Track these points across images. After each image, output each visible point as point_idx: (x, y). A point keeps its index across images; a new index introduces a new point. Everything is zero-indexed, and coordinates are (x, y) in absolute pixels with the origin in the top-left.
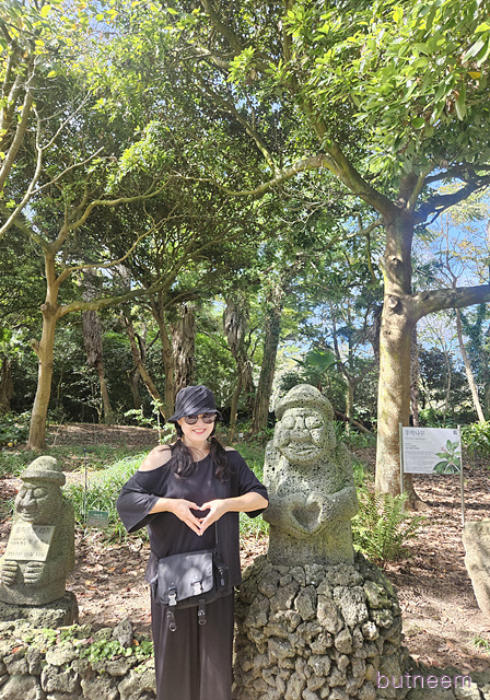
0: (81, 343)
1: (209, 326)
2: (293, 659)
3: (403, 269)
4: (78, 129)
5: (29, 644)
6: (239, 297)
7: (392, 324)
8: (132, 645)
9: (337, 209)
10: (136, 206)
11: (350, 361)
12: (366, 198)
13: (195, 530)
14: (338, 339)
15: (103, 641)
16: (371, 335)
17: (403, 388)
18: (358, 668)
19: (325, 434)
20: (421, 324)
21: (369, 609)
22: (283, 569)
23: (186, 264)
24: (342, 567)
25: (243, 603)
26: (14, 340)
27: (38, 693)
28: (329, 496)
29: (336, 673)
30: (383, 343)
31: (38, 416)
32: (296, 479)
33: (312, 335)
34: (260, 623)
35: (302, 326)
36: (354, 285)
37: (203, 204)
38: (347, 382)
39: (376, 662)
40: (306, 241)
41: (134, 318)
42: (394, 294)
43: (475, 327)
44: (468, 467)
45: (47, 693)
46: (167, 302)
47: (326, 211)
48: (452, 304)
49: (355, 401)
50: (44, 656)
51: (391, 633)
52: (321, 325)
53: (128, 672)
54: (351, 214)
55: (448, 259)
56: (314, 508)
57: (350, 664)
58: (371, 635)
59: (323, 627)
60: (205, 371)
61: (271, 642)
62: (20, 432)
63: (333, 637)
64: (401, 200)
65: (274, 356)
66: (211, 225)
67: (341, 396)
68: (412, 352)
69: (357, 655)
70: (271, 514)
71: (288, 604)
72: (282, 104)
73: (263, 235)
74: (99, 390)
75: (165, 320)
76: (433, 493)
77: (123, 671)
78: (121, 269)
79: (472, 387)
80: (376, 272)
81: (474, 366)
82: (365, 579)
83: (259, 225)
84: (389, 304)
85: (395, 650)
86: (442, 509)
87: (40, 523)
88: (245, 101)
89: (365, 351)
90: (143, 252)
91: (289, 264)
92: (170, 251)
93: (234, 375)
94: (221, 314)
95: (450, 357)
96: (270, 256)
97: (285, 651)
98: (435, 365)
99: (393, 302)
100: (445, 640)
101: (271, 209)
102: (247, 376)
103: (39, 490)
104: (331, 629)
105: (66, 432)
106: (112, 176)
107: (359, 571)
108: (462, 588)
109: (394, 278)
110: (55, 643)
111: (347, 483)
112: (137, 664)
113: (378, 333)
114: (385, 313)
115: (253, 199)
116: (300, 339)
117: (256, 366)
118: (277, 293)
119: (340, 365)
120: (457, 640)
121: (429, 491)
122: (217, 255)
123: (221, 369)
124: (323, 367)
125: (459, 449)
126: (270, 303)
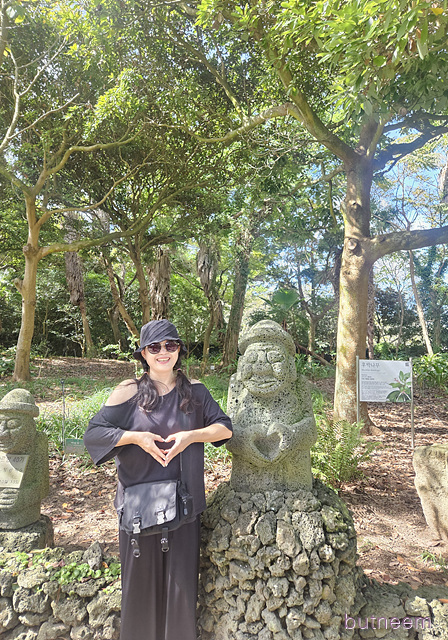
0: (64, 283)
1: (182, 267)
2: (253, 582)
3: (363, 213)
4: (56, 77)
6: (211, 240)
7: (352, 265)
8: (101, 567)
9: (301, 157)
10: (112, 152)
11: (313, 299)
12: (329, 145)
13: (161, 462)
14: (302, 279)
15: (73, 564)
16: (332, 276)
17: (360, 324)
18: (315, 589)
19: (287, 367)
20: (378, 265)
21: (326, 532)
22: (244, 496)
23: (160, 208)
24: (301, 493)
25: (206, 528)
27: (10, 614)
28: (289, 427)
29: (294, 594)
30: (343, 282)
31: (22, 350)
32: (258, 410)
33: (278, 277)
34: (221, 548)
35: (269, 267)
36: (317, 229)
37: (176, 151)
38: (309, 319)
39: (332, 583)
40: (271, 187)
41: (113, 259)
42: (354, 237)
43: (426, 269)
44: (417, 395)
45: (19, 614)
46: (143, 245)
47: (291, 159)
48: (406, 247)
49: (317, 336)
50: (15, 579)
51: (346, 555)
52: (287, 267)
53: (97, 593)
54: (314, 162)
55: (403, 206)
56: (275, 438)
57: (308, 585)
58: (328, 558)
59: (282, 551)
60: (179, 309)
61: (232, 565)
62: (7, 365)
63: (291, 560)
64: (362, 147)
65: (243, 295)
66: (184, 172)
67: (304, 332)
68: (369, 291)
69: (314, 577)
70: (233, 444)
71: (249, 529)
72: (251, 54)
73: (232, 181)
74: (81, 326)
75: (142, 262)
76: (386, 419)
77: (91, 593)
78: (100, 213)
79: (423, 323)
80: (337, 217)
81: (424, 303)
82: (323, 504)
83: (229, 172)
84: (348, 246)
85: (350, 570)
86: (394, 434)
87: (15, 453)
88: (215, 51)
89: (326, 291)
90: (120, 198)
91: (257, 210)
92: (146, 197)
93: (207, 312)
94: (195, 257)
95: (403, 296)
96: (239, 202)
97: (245, 574)
98: (389, 304)
99: (352, 244)
100: (396, 555)
101: (241, 156)
102: (219, 314)
103: (13, 421)
104: (290, 552)
105: (51, 365)
106: (88, 124)
107: (317, 497)
108: (412, 506)
109: (354, 221)
110: (27, 566)
111: (306, 414)
112: (106, 585)
113: (338, 274)
114: (344, 255)
115: (223, 148)
116: (268, 280)
117: (227, 305)
118: (246, 237)
119: (303, 303)
120: (407, 554)
121: (382, 417)
122: (190, 200)
123: (195, 307)
124: (288, 305)
125: (410, 380)
126: (240, 246)
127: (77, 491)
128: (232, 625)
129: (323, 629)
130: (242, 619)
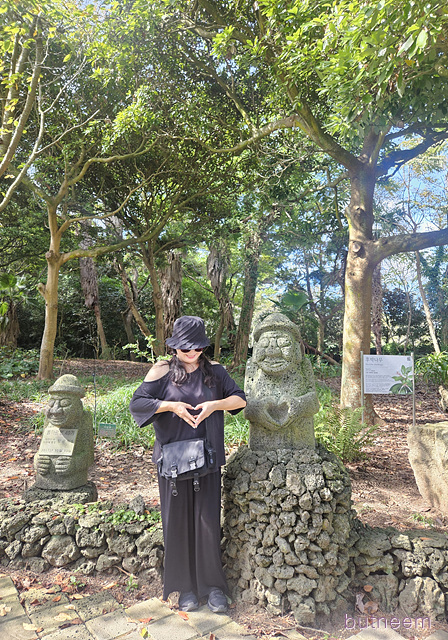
1: (193, 270)
2: (268, 515)
3: (365, 218)
4: (73, 92)
5: (65, 514)
6: (221, 244)
7: (357, 266)
9: (308, 164)
10: (126, 162)
11: (321, 301)
13: (192, 424)
14: (311, 281)
15: (122, 511)
17: (365, 322)
18: (317, 521)
19: (293, 351)
20: (385, 266)
21: (325, 479)
24: (306, 451)
26: (18, 286)
27: (74, 548)
28: (296, 398)
29: (300, 524)
30: (348, 282)
31: (46, 351)
33: (287, 279)
34: (243, 491)
35: (278, 270)
36: (324, 232)
37: (188, 160)
38: (319, 320)
39: (330, 517)
40: (280, 193)
41: (126, 265)
42: (358, 240)
43: (433, 269)
45: (81, 548)
46: (157, 250)
47: (298, 166)
48: (413, 248)
49: (325, 337)
50: (77, 522)
51: (341, 497)
52: (295, 269)
53: (143, 531)
54: (320, 169)
55: (409, 209)
56: (284, 407)
57: (311, 519)
58: (327, 497)
59: (291, 492)
61: (251, 504)
62: (29, 365)
63: (298, 498)
64: (365, 156)
65: (253, 297)
66: (195, 179)
67: (313, 333)
68: (376, 292)
69: (316, 511)
71: (264, 476)
72: (259, 67)
73: (242, 187)
74: (96, 329)
75: (155, 266)
76: (390, 412)
77: (139, 531)
78: (115, 220)
79: (430, 323)
80: (343, 220)
82: (324, 460)
84: (353, 248)
85: (346, 511)
86: (397, 425)
87: (66, 427)
88: (225, 65)
89: (334, 292)
90: (133, 204)
91: (266, 213)
92: (158, 203)
93: (219, 314)
94: (205, 260)
95: (411, 297)
96: (248, 206)
97: (262, 509)
98: (397, 303)
99: (356, 247)
100: (391, 517)
101: (249, 164)
102: (229, 316)
103: (65, 401)
104: (296, 492)
105: (69, 366)
106: (107, 137)
107: (319, 454)
108: (408, 482)
109: (358, 226)
110: (84, 513)
112: (149, 526)
113: (344, 275)
114: (350, 257)
115: (233, 155)
116: (277, 283)
117: (237, 307)
118: (256, 240)
119: (312, 304)
120: (401, 517)
121: (388, 411)
122: (201, 206)
123: (205, 309)
124: (296, 307)
125: (412, 374)
126: (249, 250)
127: (111, 468)
128: (252, 550)
129: (323, 553)
130: (260, 545)
